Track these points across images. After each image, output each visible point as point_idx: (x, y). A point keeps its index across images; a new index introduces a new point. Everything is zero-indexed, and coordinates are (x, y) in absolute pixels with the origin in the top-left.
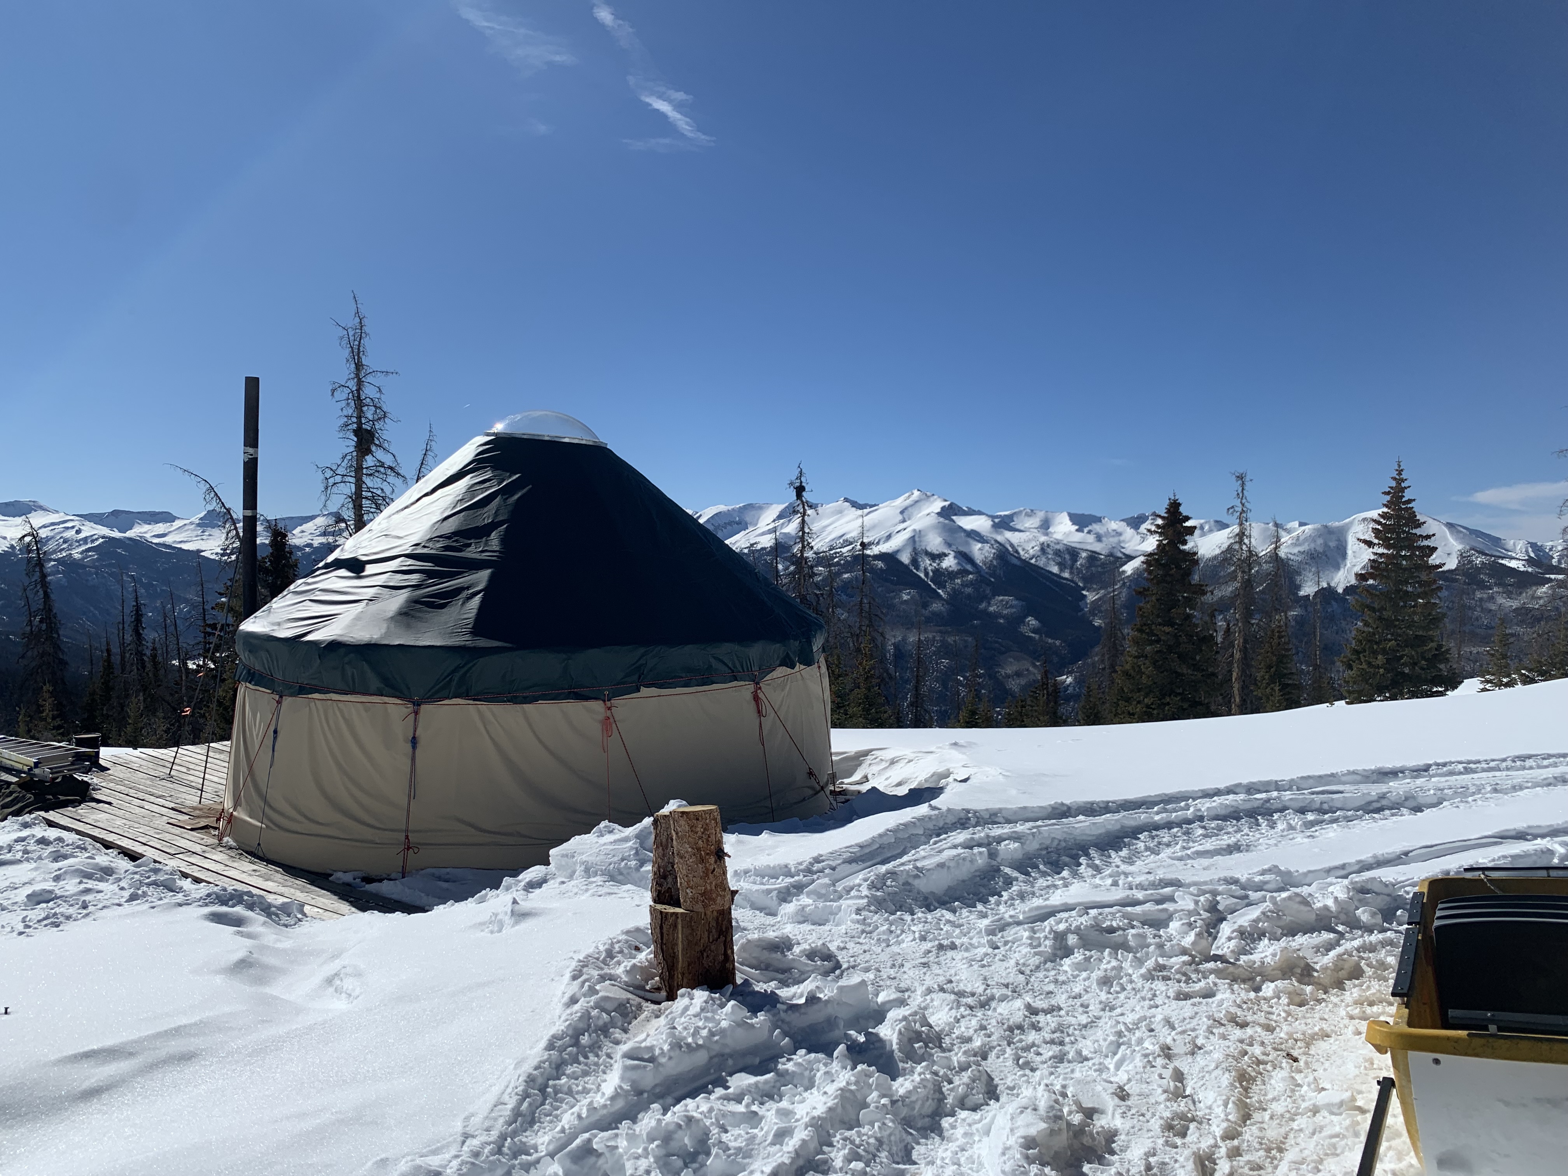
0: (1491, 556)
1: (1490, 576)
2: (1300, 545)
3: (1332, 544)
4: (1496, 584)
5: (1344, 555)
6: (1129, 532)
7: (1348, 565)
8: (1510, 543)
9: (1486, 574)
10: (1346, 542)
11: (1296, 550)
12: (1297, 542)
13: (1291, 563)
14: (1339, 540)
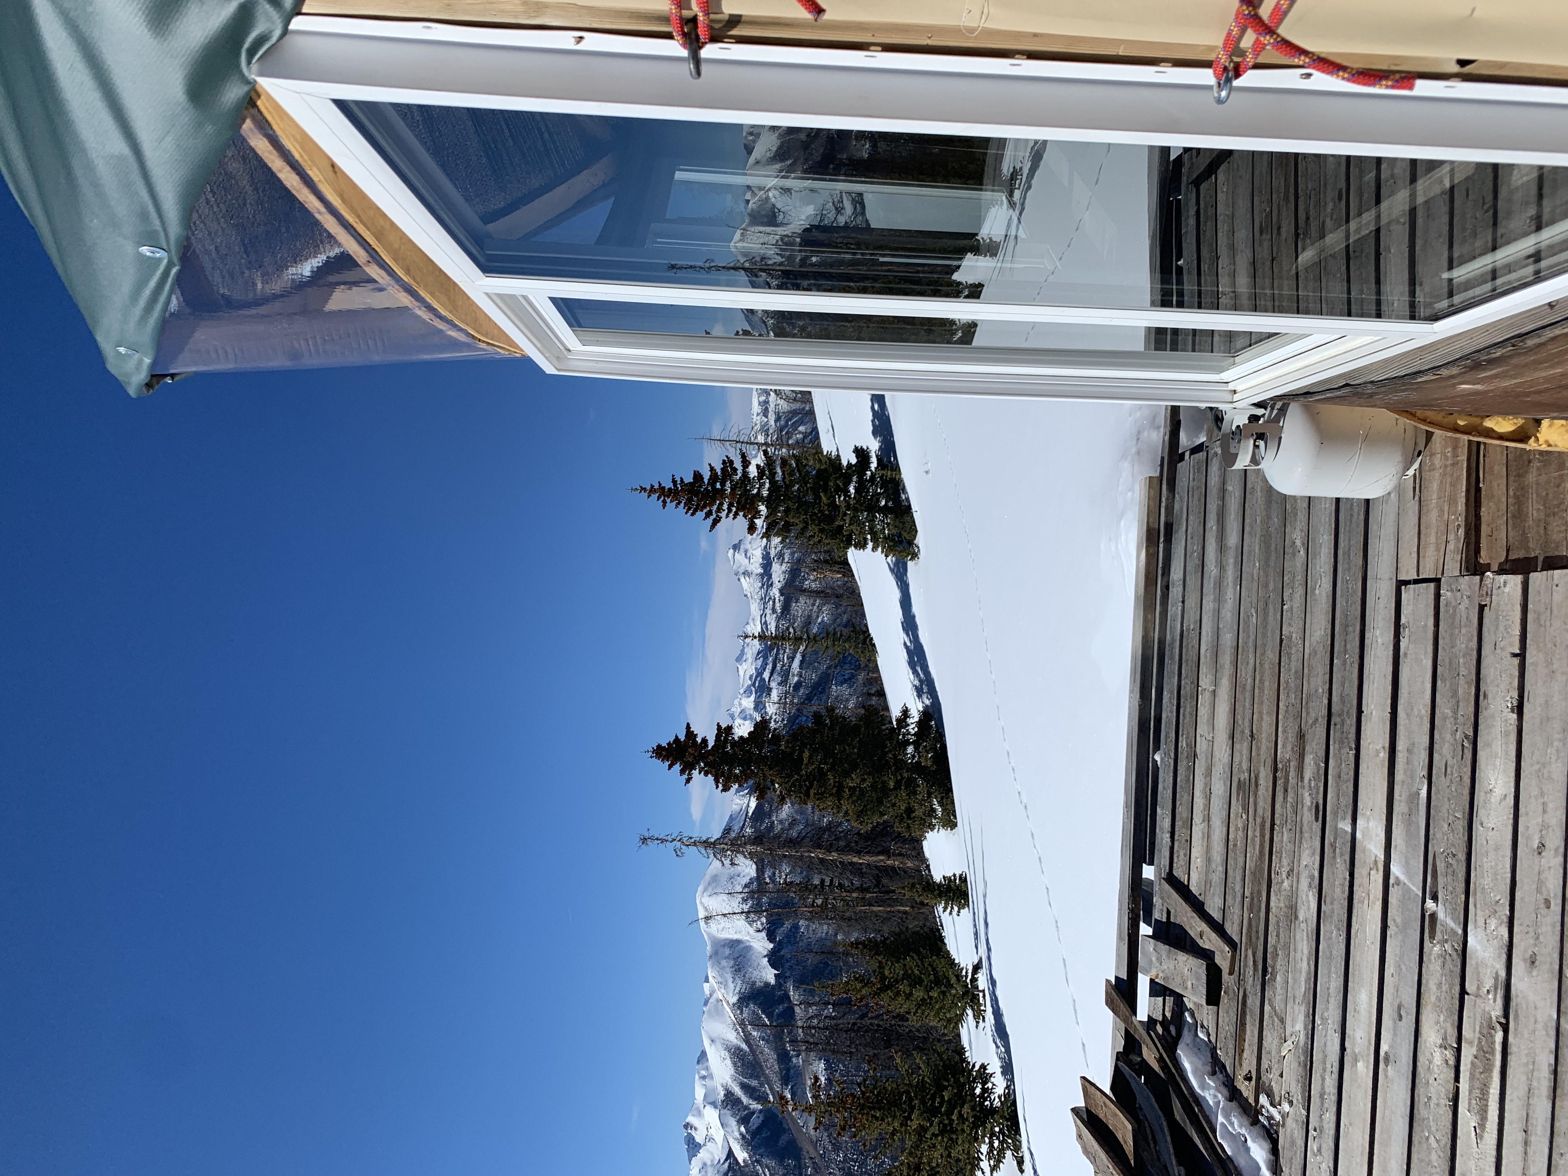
0: (745, 821)
1: (762, 822)
2: (726, 981)
3: (727, 951)
4: (770, 817)
5: (738, 942)
6: (703, 1155)
7: (747, 938)
8: (736, 808)
9: (761, 825)
10: (726, 940)
11: (732, 986)
12: (723, 983)
13: (743, 990)
14: (724, 946)
